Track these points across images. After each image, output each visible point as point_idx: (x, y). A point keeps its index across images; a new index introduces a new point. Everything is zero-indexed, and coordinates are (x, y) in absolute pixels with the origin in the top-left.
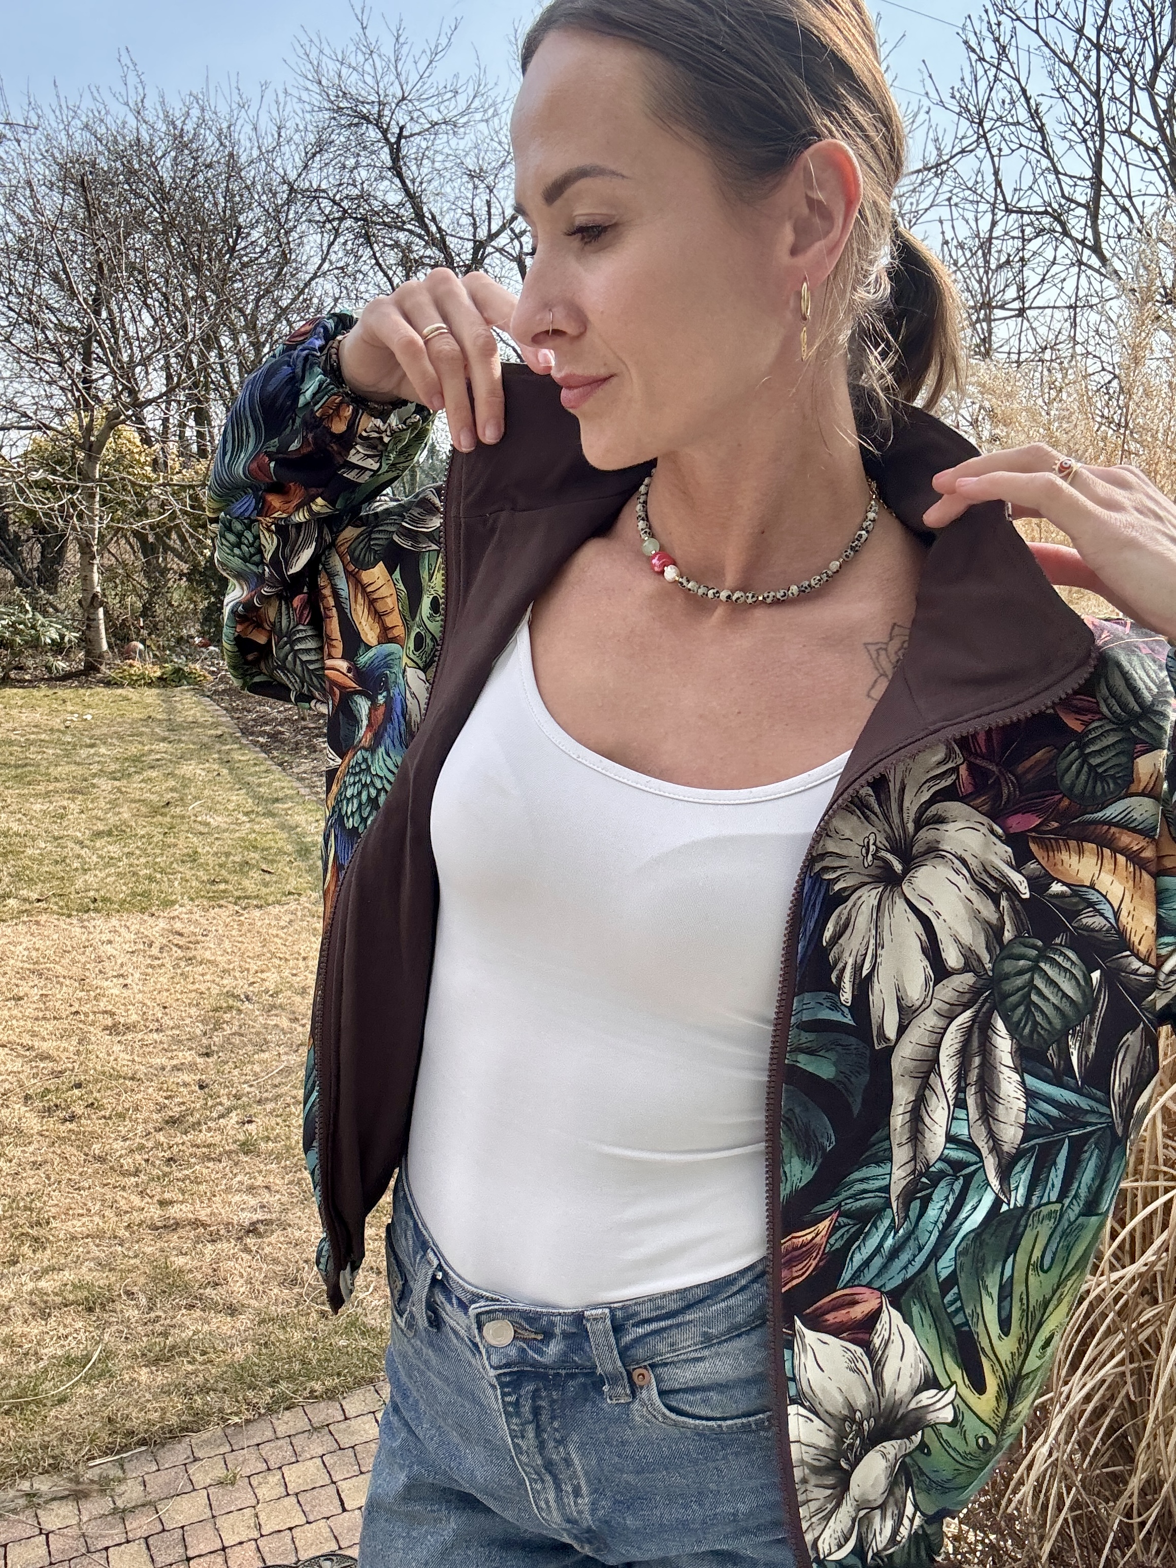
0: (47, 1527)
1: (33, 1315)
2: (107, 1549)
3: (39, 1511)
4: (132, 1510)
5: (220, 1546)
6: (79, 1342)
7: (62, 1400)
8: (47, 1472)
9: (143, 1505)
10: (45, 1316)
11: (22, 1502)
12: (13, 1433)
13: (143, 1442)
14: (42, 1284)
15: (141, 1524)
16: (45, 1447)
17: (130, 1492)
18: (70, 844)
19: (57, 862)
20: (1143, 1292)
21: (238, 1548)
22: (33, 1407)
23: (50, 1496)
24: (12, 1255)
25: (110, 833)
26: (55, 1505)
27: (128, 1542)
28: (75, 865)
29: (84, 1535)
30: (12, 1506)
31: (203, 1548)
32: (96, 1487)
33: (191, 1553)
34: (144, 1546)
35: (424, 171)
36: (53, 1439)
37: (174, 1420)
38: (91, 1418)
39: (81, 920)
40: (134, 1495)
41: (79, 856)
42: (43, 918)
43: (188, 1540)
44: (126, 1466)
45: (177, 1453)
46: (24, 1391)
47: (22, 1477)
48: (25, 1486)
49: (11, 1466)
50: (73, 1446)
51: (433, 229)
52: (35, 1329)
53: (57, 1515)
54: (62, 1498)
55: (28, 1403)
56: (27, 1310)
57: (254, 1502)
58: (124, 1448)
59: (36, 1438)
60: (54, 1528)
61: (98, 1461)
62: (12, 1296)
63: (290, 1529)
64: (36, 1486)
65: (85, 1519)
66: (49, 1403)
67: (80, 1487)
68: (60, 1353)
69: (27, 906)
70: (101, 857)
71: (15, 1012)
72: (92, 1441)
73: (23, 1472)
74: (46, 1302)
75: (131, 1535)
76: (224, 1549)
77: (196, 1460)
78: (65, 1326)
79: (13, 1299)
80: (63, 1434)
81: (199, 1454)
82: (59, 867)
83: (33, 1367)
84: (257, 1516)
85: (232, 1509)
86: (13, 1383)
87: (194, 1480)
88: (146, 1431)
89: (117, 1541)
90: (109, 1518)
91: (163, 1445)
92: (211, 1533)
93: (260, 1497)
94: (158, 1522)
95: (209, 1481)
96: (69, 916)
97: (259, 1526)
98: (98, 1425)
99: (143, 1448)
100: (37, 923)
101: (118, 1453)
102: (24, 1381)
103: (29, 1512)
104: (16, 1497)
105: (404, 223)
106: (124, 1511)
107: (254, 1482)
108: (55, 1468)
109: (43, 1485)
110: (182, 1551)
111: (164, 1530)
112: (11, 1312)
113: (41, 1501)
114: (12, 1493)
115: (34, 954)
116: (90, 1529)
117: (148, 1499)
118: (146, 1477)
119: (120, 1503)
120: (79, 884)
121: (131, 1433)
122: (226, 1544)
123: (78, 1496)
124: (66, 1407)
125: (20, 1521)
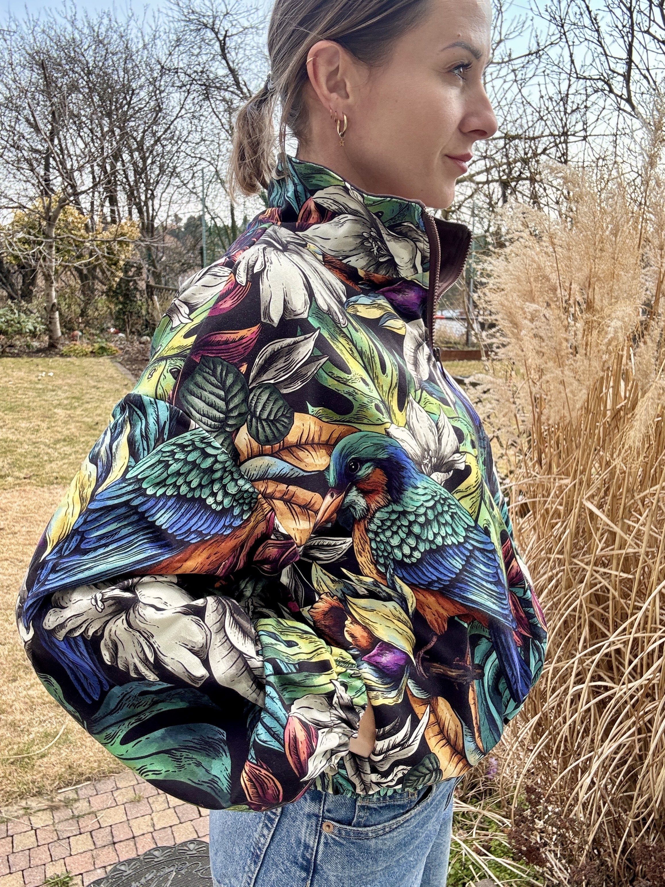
0: (35, 826)
1: (26, 710)
2: (69, 838)
3: (31, 818)
4: (83, 816)
5: (131, 836)
6: (52, 724)
7: (43, 756)
8: (35, 796)
9: (89, 814)
10: (33, 710)
11: (22, 812)
12: (15, 774)
13: (88, 779)
14: (31, 692)
15: (88, 823)
16: (33, 782)
17: (82, 806)
18: (42, 446)
19: (35, 457)
20: (647, 695)
21: (141, 837)
22: (26, 760)
23: (37, 809)
24: (14, 676)
25: (65, 440)
26: (40, 814)
27: (81, 834)
28: (46, 458)
29: (56, 830)
30: (16, 814)
31: (122, 837)
32: (62, 804)
33: (116, 840)
34: (89, 836)
35: (240, 56)
36: (38, 777)
37: (105, 768)
38: (59, 766)
39: (49, 489)
40: (84, 808)
41: (47, 453)
42: (28, 488)
43: (114, 833)
44: (80, 792)
45: (108, 785)
46: (21, 752)
47: (21, 799)
48: (23, 803)
49: (14, 792)
50: (49, 782)
51: (245, 90)
52: (27, 717)
53: (41, 819)
54: (44, 810)
55: (24, 758)
56: (23, 706)
57: (150, 811)
58: (78, 782)
59: (29, 778)
60: (39, 826)
61: (63, 790)
62: (14, 698)
63: (171, 827)
64: (29, 803)
65: (57, 821)
66: (36, 758)
67: (54, 804)
68: (41, 730)
69: (19, 481)
70: (60, 453)
71: (12, 541)
72: (60, 779)
73: (22, 796)
74: (33, 702)
75: (82, 830)
76: (134, 837)
77: (118, 789)
78: (44, 715)
79: (15, 700)
80: (44, 775)
81: (120, 786)
82: (36, 460)
83: (26, 738)
84: (152, 819)
85: (139, 815)
86: (15, 747)
87: (117, 799)
88: (90, 773)
89: (75, 833)
90: (70, 821)
91: (99, 781)
92: (127, 829)
93: (154, 809)
94: (97, 823)
95: (125, 800)
96: (43, 487)
97: (153, 825)
98: (63, 770)
99: (89, 782)
100: (24, 491)
101: (75, 785)
102: (22, 745)
103: (26, 818)
104: (18, 809)
105: (228, 87)
106: (78, 817)
107: (151, 801)
108: (39, 793)
109: (34, 803)
110: (111, 838)
111: (100, 828)
112: (13, 707)
113: (32, 811)
114: (16, 807)
115: (23, 508)
116: (59, 827)
117: (92, 810)
118: (91, 799)
119: (76, 813)
120: (48, 468)
121: (82, 774)
122: (135, 835)
123: (53, 809)
124: (45, 760)
125: (21, 823)
